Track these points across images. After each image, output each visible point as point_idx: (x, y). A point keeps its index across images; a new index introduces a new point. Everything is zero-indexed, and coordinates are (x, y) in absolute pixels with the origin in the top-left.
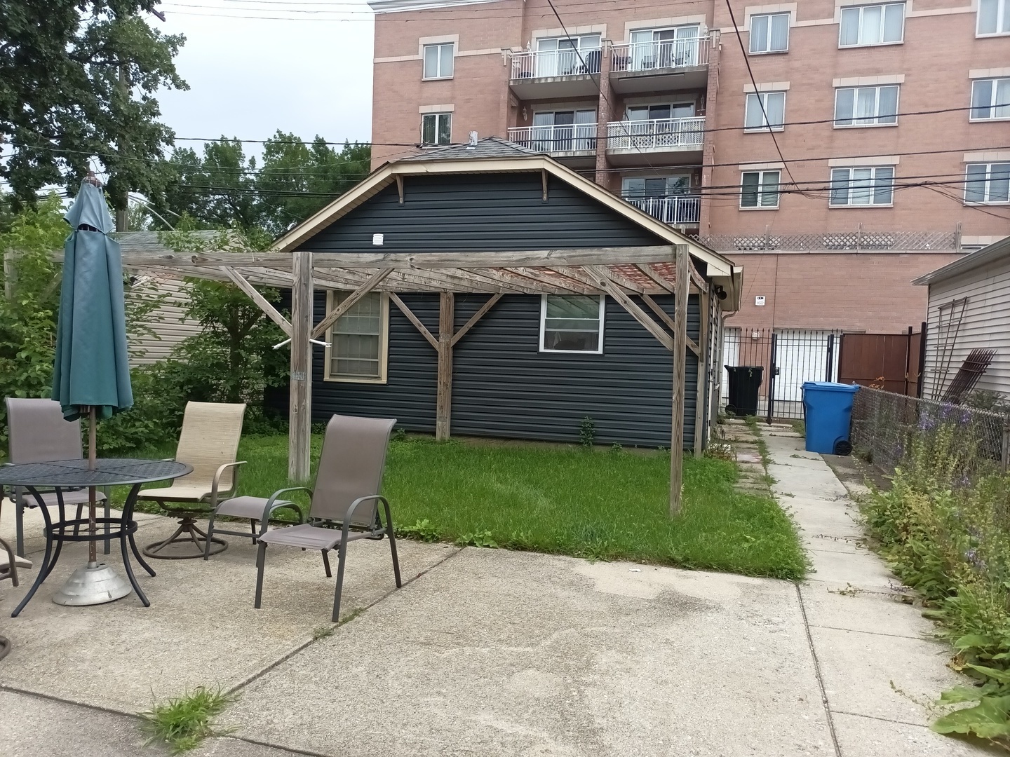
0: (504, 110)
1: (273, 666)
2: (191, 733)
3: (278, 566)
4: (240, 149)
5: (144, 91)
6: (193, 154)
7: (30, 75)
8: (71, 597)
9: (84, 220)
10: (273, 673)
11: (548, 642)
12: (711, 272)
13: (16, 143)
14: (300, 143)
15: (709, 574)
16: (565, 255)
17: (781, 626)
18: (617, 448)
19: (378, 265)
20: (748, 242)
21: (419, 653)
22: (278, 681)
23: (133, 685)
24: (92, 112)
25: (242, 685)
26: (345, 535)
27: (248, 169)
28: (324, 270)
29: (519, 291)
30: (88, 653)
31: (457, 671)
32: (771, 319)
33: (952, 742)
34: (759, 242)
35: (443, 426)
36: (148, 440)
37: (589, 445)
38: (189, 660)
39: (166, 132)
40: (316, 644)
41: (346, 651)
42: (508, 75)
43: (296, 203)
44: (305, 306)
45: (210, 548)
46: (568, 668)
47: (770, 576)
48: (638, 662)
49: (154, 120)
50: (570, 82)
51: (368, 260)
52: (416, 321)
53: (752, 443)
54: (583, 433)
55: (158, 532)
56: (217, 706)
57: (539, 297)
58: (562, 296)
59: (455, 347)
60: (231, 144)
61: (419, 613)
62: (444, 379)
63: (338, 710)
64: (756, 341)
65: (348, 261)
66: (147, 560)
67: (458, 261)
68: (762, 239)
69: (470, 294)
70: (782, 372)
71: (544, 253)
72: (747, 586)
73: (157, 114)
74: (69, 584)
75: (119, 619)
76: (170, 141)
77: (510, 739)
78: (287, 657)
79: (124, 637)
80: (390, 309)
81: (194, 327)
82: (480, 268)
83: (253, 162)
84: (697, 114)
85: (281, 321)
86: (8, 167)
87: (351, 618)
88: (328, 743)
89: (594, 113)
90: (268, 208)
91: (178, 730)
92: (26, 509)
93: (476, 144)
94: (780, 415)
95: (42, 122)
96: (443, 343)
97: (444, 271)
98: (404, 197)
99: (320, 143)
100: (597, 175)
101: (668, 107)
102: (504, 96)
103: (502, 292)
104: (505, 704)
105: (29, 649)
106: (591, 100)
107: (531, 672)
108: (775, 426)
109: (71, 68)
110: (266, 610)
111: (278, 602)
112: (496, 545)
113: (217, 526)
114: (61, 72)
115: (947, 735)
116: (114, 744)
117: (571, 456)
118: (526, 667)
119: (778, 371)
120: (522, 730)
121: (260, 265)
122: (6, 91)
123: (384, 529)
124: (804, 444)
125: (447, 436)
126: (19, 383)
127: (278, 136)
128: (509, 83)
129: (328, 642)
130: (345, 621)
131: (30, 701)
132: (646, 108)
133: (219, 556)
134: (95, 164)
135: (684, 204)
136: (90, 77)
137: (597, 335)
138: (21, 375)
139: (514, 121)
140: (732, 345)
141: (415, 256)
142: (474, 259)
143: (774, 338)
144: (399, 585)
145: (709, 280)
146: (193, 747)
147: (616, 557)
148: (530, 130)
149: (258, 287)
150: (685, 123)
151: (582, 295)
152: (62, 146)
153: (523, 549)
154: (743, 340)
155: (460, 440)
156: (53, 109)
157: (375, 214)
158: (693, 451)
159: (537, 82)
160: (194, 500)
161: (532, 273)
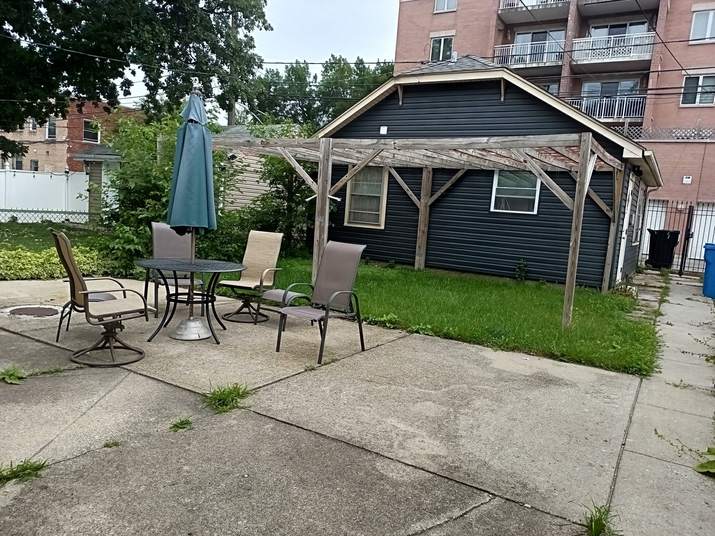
0: (493, 32)
1: (279, 381)
2: (227, 405)
3: (295, 332)
4: (308, 69)
5: (246, 31)
6: (278, 72)
7: (178, 25)
8: (179, 335)
9: (192, 117)
10: (278, 384)
11: (446, 390)
12: (626, 155)
13: (170, 68)
14: (346, 64)
15: (578, 366)
16: (499, 140)
17: (615, 401)
18: (543, 283)
19: (373, 147)
20: (681, 132)
21: (364, 385)
22: (280, 388)
23: (203, 380)
24: (214, 47)
25: (260, 387)
26: (327, 313)
27: (312, 82)
28: (340, 150)
29: (478, 167)
30: (183, 363)
31: (383, 396)
32: (695, 194)
33: (705, 478)
34: (691, 132)
35: (420, 260)
36: (234, 256)
37: (522, 279)
38: (234, 372)
39: (258, 59)
40: (306, 373)
41: (321, 379)
42: (497, 6)
43: (342, 105)
44: (326, 173)
45: (258, 319)
46: (453, 404)
47: (623, 372)
48: (501, 407)
49: (251, 51)
50: (545, 9)
51: (367, 144)
52: (405, 187)
53: (658, 288)
54: (517, 270)
55: (233, 308)
56: (245, 395)
57: (492, 172)
58: (511, 172)
59: (432, 206)
60: (302, 65)
61: (371, 365)
62: (422, 227)
63: (309, 405)
64: (680, 212)
65: (354, 144)
66: (223, 321)
67: (426, 145)
68: (694, 130)
69: (444, 169)
70: (695, 236)
71: (485, 139)
72: (603, 376)
73: (253, 47)
74: (179, 328)
75: (202, 348)
76: (260, 66)
77: (403, 432)
78: (288, 377)
79: (203, 357)
80: (389, 179)
81: (265, 187)
82: (442, 150)
83: (315, 77)
84: (649, 31)
85: (311, 183)
86: (165, 83)
87: (329, 363)
88: (298, 419)
89: (563, 32)
90: (323, 109)
91: (220, 402)
92: (160, 286)
93: (456, 61)
94: (691, 270)
95: (185, 54)
96: (423, 203)
97: (417, 151)
98: (403, 101)
99: (360, 62)
100: (562, 80)
101: (625, 26)
102: (494, 22)
103: (466, 168)
104: (406, 416)
105: (153, 357)
106: (561, 23)
107: (428, 403)
108: (684, 278)
109: (202, 19)
110: (282, 353)
111: (290, 350)
112: (433, 334)
113: (262, 306)
114: (195, 22)
115: (703, 473)
116: (188, 405)
117: (505, 285)
118: (427, 400)
119: (692, 235)
120: (411, 430)
121: (301, 146)
122: (164, 35)
123: (355, 313)
124: (701, 292)
125: (422, 267)
126: (162, 216)
127: (332, 59)
128: (498, 12)
129: (313, 373)
130: (325, 364)
131: (151, 381)
132: (606, 27)
133: (263, 323)
134: (215, 82)
135: (632, 102)
136: (214, 23)
137: (534, 200)
138: (163, 211)
139: (500, 40)
140: (655, 213)
141: (397, 141)
142: (436, 143)
143: (691, 209)
144: (363, 350)
145: (625, 161)
146: (227, 411)
147: (513, 350)
148: (511, 47)
149: (299, 161)
150: (638, 38)
151: (525, 171)
152: (197, 69)
153: (451, 338)
154: (669, 210)
155: (432, 270)
156: (191, 45)
157: (382, 112)
158: (601, 288)
159: (519, 10)
160: (250, 289)
161: (480, 154)
